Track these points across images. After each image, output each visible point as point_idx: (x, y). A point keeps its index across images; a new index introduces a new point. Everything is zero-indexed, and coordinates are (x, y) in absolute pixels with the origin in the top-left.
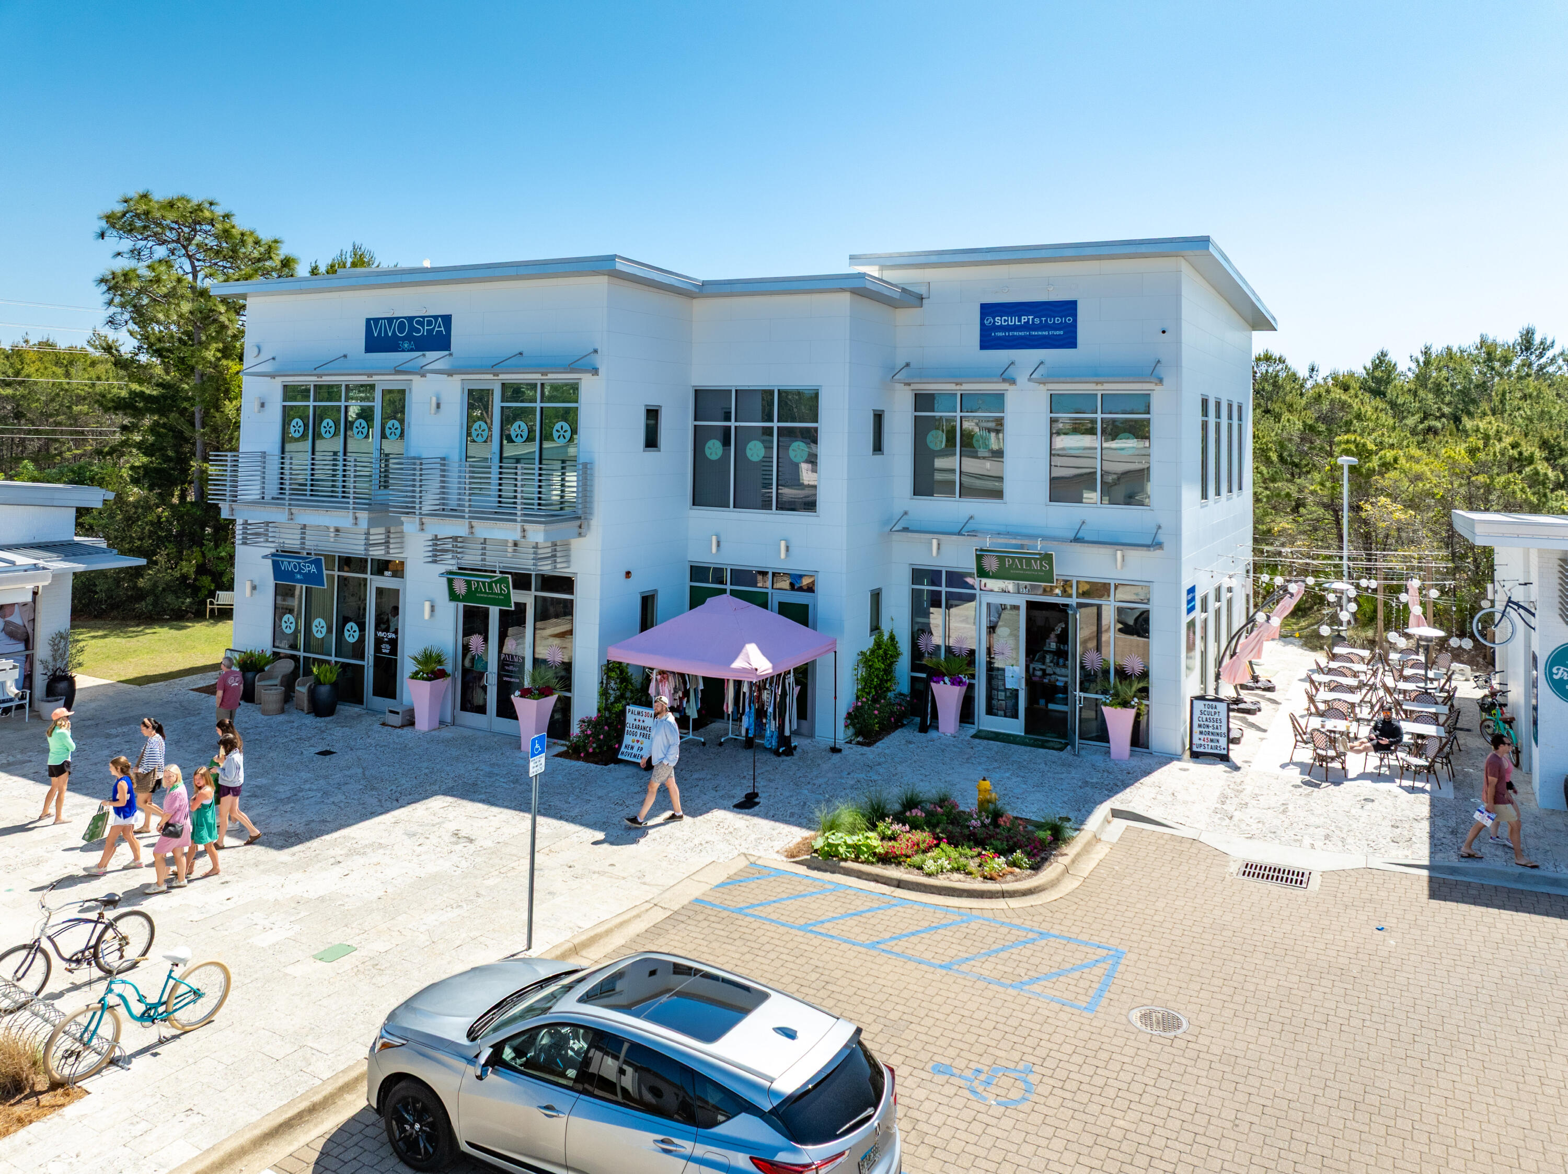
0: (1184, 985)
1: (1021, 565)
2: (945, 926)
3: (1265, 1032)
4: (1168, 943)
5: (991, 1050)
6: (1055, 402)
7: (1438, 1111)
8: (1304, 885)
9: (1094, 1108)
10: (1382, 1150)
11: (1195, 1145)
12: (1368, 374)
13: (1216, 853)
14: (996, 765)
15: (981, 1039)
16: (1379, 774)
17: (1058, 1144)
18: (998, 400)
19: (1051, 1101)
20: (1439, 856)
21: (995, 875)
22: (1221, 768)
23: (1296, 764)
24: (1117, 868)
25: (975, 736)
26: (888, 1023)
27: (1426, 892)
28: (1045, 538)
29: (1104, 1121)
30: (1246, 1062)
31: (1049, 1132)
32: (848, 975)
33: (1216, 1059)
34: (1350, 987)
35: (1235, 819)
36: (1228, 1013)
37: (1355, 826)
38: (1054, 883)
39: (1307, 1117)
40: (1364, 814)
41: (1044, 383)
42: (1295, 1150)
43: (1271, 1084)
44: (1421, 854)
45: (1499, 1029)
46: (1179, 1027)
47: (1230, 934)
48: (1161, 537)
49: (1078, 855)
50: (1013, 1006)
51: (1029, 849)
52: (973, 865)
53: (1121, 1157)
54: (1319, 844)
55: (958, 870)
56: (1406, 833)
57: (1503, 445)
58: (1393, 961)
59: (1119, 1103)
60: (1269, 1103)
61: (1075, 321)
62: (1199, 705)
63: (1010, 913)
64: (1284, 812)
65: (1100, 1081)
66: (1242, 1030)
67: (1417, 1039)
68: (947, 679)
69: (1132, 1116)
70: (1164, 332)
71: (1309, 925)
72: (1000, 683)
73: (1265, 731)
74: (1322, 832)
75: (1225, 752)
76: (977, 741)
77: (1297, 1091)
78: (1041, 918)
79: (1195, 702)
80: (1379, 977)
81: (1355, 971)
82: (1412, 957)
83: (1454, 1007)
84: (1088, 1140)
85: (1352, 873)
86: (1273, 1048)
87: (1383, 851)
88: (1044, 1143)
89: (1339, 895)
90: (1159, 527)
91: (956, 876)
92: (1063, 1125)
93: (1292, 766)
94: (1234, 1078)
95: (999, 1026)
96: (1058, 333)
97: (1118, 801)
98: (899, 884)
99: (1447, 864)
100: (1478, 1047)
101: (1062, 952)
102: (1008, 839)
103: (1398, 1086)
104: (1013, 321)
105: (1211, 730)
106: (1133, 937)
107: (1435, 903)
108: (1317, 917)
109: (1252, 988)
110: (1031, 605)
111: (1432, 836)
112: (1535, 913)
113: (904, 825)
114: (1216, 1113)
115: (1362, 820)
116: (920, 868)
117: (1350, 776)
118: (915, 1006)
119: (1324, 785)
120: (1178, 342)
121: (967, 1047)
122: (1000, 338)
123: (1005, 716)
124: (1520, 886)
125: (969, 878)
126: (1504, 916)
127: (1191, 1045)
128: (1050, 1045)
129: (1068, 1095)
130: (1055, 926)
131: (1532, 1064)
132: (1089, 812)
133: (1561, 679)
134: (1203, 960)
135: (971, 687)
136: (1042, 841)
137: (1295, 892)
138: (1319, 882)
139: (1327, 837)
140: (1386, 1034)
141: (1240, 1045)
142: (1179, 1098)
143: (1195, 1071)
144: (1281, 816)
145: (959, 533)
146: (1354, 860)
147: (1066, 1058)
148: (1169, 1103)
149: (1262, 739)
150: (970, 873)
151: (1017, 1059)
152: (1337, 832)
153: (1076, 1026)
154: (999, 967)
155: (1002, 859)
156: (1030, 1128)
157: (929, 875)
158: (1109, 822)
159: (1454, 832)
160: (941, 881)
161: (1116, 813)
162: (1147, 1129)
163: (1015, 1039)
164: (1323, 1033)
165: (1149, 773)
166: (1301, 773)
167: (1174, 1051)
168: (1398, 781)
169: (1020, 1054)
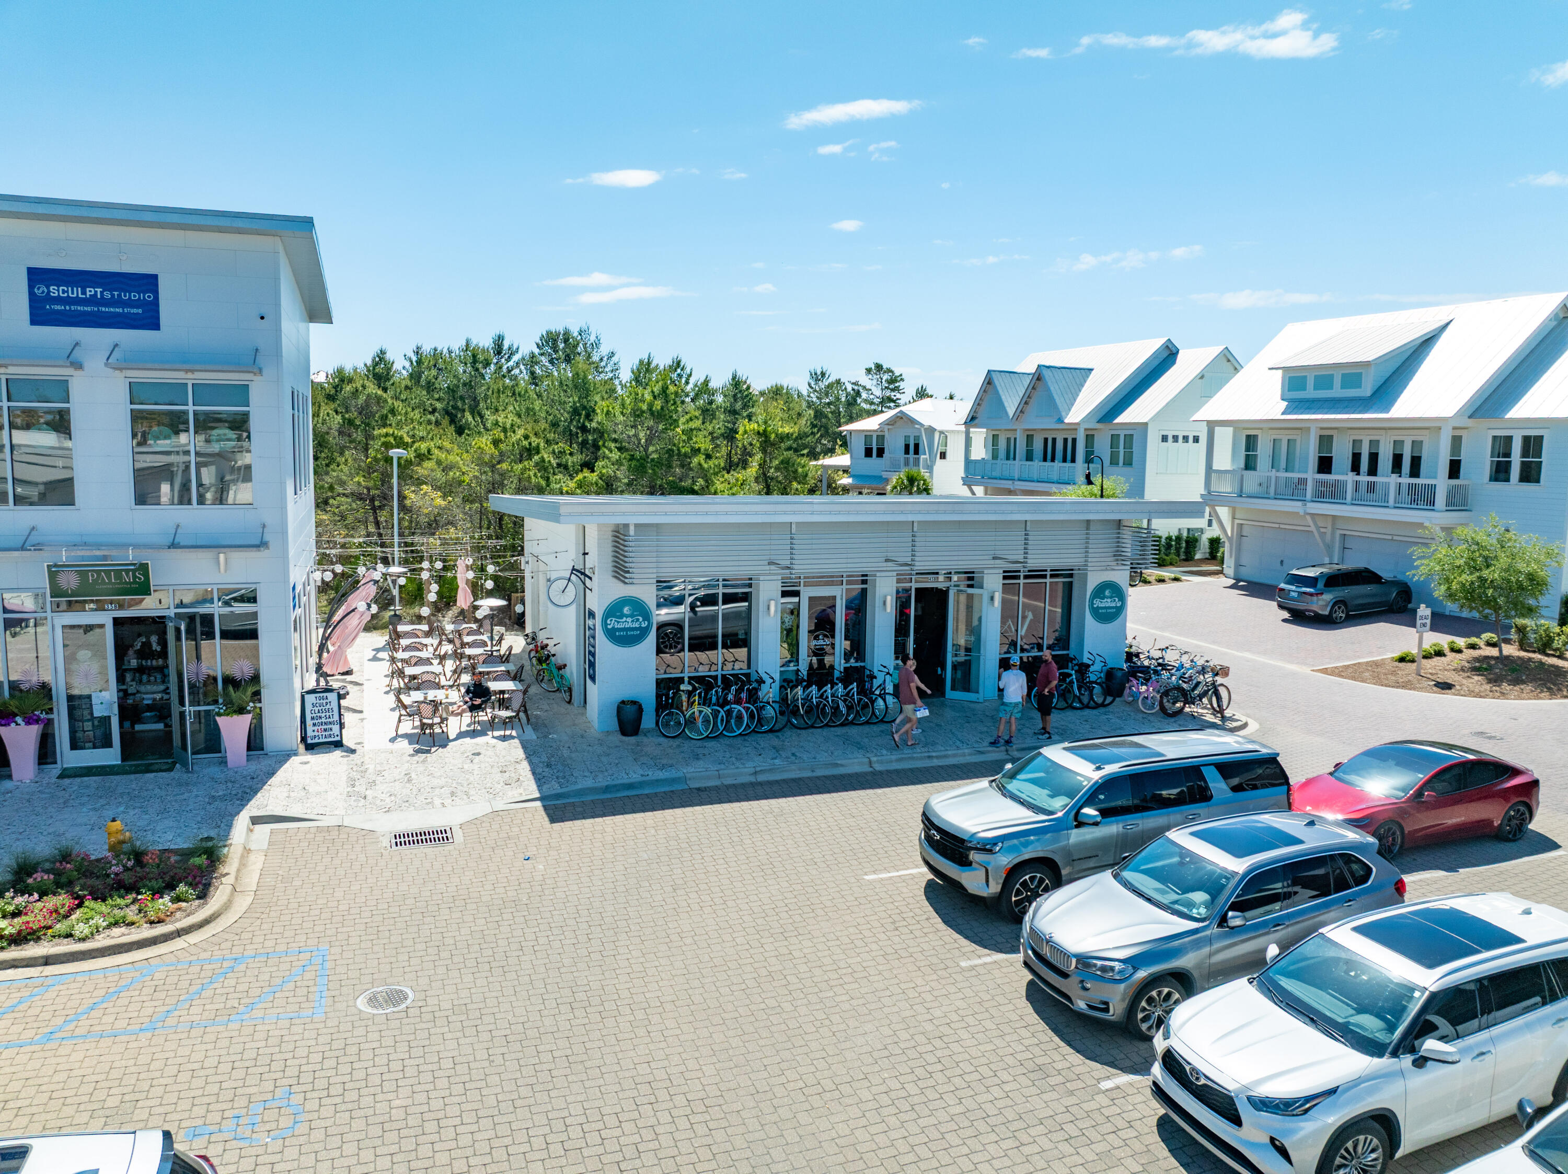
0: (393, 960)
1: (109, 578)
2: (127, 988)
3: (478, 975)
4: (363, 927)
5: (239, 1091)
6: (135, 392)
7: (627, 986)
8: (451, 840)
9: (367, 1101)
10: (604, 1032)
11: (468, 1093)
12: (369, 371)
13: (364, 833)
14: (102, 801)
15: (224, 1085)
16: (474, 730)
17: (350, 1149)
18: (62, 388)
19: (324, 1112)
20: (545, 787)
21: (162, 916)
22: (338, 753)
23: (403, 736)
24: (280, 872)
25: (61, 777)
26: (108, 1112)
27: (546, 819)
28: (136, 546)
29: (382, 1107)
30: (475, 1006)
31: (336, 1142)
32: (30, 1082)
33: (450, 1013)
34: (526, 913)
35: (369, 797)
36: (441, 970)
37: (472, 779)
38: (227, 906)
39: (542, 1030)
40: (476, 767)
41: (121, 369)
42: (545, 1060)
43: (503, 1015)
44: (531, 789)
45: (639, 908)
46: (406, 999)
47: (413, 901)
48: (267, 537)
49: (238, 871)
50: (242, 1039)
51: (190, 879)
52: (131, 913)
53: (412, 1132)
54: (448, 802)
55: (116, 924)
56: (513, 775)
57: (518, 437)
58: (548, 881)
59: (387, 1086)
60: (508, 1032)
61: (156, 298)
62: (310, 699)
63: (193, 950)
64: (409, 781)
65: (361, 1074)
66: (460, 980)
67: (590, 937)
68: (19, 719)
69: (404, 1092)
70: (262, 318)
71: (472, 873)
72: (86, 713)
73: (361, 712)
74: (446, 791)
75: (338, 739)
76: (67, 781)
77: (525, 1013)
78: (229, 944)
79: (307, 697)
80: (543, 898)
81: (525, 900)
82: (560, 874)
83: (604, 903)
84: (376, 1131)
85: (485, 819)
86: (491, 985)
87: (501, 794)
88: (337, 1153)
89: (483, 840)
90: (264, 526)
91: (116, 931)
92: (346, 1129)
93: (400, 739)
94: (472, 1023)
95: (236, 1065)
96: (135, 311)
97: (254, 808)
98: (47, 961)
99: (553, 792)
100: (633, 928)
101: (267, 969)
102: (162, 875)
103: (593, 978)
104: (76, 293)
105: (323, 720)
106: (329, 932)
107: (557, 826)
108: (475, 864)
109: (452, 942)
110: (117, 622)
111: (534, 773)
112: (626, 813)
113: (31, 895)
114: (471, 1058)
115: (476, 772)
116: (69, 935)
117: (451, 737)
118: (133, 1082)
119: (433, 749)
120: (278, 330)
121: (213, 1099)
122: (58, 312)
123: (94, 747)
124: (609, 796)
125: (133, 929)
126: (607, 822)
127: (423, 1009)
128: (297, 1062)
129: (338, 1100)
130: (247, 947)
131: (670, 926)
132: (230, 826)
133: (613, 627)
134: (400, 932)
135: (49, 723)
136: (199, 868)
137: (445, 848)
138: (461, 834)
139: (453, 794)
140: (568, 942)
141: (464, 993)
142: (436, 1059)
143: (438, 1030)
144: (407, 785)
145: (23, 548)
146: (481, 808)
147: (318, 1067)
148: (430, 1067)
149: (362, 720)
150: (133, 923)
151: (272, 1088)
152: (459, 787)
153: (313, 1034)
154: (207, 1007)
155: (167, 898)
156: (317, 1147)
157: (83, 940)
158: (251, 831)
159: (549, 765)
160: (101, 941)
161: (256, 820)
162: (421, 1098)
163: (260, 1070)
164: (523, 958)
165: (273, 774)
166: (410, 744)
167: (412, 1020)
168: (490, 733)
169: (272, 1083)
